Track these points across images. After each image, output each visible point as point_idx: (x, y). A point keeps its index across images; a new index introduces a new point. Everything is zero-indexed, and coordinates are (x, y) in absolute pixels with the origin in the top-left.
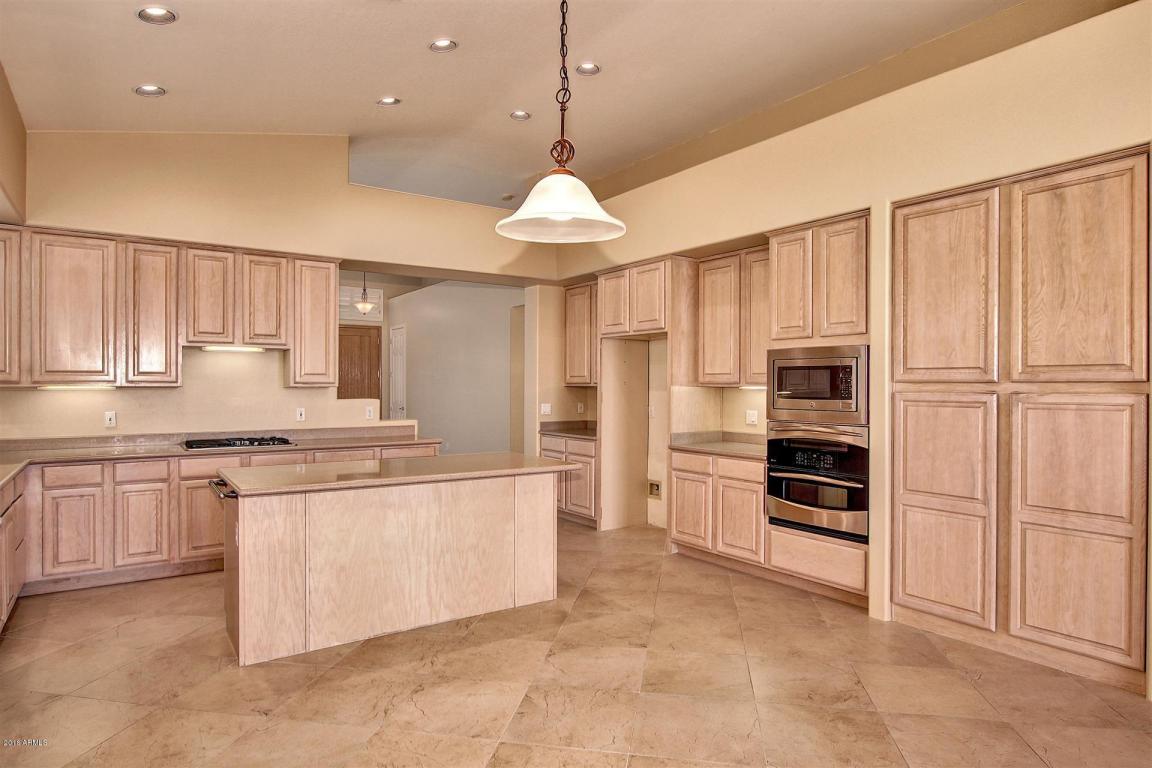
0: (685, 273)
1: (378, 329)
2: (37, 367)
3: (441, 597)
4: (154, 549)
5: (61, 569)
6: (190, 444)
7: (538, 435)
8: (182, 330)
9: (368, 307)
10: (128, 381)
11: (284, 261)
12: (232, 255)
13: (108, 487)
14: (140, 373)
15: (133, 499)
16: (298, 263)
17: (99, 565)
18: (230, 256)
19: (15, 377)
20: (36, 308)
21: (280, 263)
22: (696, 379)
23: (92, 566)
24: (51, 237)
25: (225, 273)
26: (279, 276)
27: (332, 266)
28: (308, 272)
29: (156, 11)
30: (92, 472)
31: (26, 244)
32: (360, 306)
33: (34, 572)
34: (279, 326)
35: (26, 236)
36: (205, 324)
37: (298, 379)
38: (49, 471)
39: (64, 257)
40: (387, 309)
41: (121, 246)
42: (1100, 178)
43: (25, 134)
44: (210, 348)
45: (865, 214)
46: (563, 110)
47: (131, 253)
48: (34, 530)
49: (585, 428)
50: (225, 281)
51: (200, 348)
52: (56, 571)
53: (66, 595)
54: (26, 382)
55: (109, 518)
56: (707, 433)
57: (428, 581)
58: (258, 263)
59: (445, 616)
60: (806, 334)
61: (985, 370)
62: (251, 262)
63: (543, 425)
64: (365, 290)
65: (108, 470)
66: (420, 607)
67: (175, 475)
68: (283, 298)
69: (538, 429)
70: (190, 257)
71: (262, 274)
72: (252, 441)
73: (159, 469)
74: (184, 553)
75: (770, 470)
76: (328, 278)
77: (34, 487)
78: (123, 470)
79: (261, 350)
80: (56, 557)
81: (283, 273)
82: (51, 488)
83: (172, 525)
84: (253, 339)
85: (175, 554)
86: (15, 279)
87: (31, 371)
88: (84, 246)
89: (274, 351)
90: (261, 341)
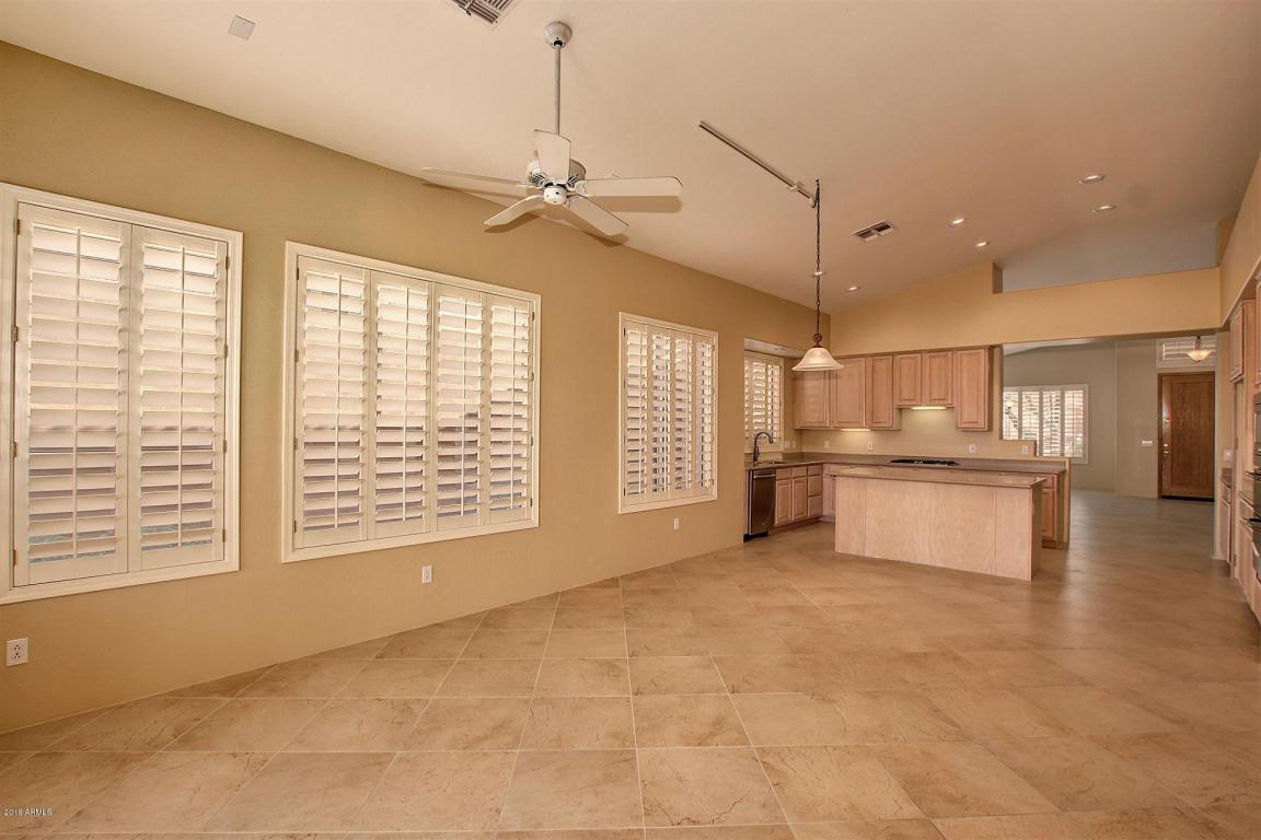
2: (835, 420)
6: (894, 461)
8: (895, 399)
9: (1204, 354)
10: (870, 427)
14: (875, 423)
18: (919, 355)
21: (947, 355)
25: (916, 365)
26: (946, 363)
27: (982, 351)
28: (966, 356)
32: (1193, 355)
34: (946, 393)
36: (906, 395)
37: (959, 426)
41: (868, 360)
43: (829, 317)
44: (914, 409)
47: (872, 362)
48: (826, 493)
50: (916, 370)
51: (907, 409)
52: (832, 512)
54: (832, 427)
58: (935, 357)
62: (930, 357)
64: (1199, 338)
68: (950, 376)
69: (1220, 474)
71: (937, 363)
76: (977, 360)
79: (942, 408)
81: (950, 360)
87: (833, 422)
89: (950, 408)
90: (937, 403)
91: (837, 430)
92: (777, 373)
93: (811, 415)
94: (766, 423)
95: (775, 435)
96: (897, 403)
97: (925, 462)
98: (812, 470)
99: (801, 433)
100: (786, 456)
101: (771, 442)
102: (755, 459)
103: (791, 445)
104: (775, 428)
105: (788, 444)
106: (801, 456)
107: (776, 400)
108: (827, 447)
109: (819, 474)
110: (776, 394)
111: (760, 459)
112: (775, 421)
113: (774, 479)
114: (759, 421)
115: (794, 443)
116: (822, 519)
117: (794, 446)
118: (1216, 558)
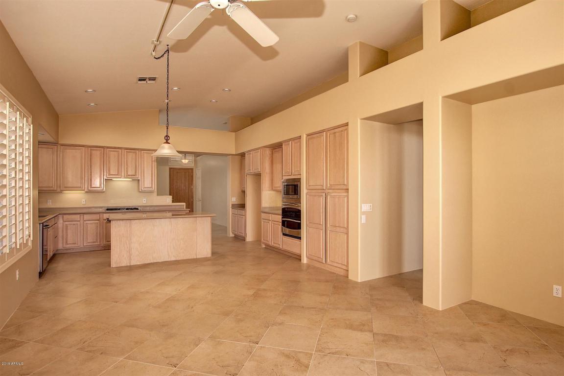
0: (267, 152)
1: (192, 169)
2: (62, 185)
3: (172, 253)
4: (95, 241)
5: (68, 246)
6: (108, 210)
7: (231, 209)
8: (105, 174)
9: (186, 161)
10: (88, 190)
11: (138, 151)
13: (82, 222)
14: (92, 188)
15: (89, 226)
16: (142, 152)
17: (79, 245)
18: (120, 150)
19: (55, 189)
20: (61, 169)
21: (136, 152)
22: (272, 189)
23: (77, 245)
24: (66, 147)
27: (154, 152)
28: (145, 155)
30: (77, 217)
31: (59, 149)
32: (183, 161)
33: (60, 246)
34: (136, 172)
35: (59, 147)
37: (142, 189)
38: (65, 216)
39: (70, 152)
40: (195, 161)
41: (86, 149)
42: (342, 131)
43: (58, 117)
45: (300, 137)
46: (167, 128)
47: (89, 150)
48: (60, 234)
49: (242, 206)
50: (118, 158)
51: (111, 179)
52: (66, 246)
54: (59, 190)
55: (82, 231)
56: (276, 207)
58: (129, 152)
60: (290, 174)
61: (323, 186)
62: (127, 152)
63: (232, 205)
64: (185, 155)
65: (82, 217)
67: (102, 219)
69: (231, 206)
70: (108, 151)
72: (127, 209)
73: (96, 217)
74: (104, 243)
75: (282, 218)
77: (61, 221)
78: (86, 217)
80: (67, 242)
82: (65, 222)
83: (101, 235)
84: (127, 176)
85: (102, 243)
87: (60, 187)
88: (76, 149)
89: (137, 180)
90: (130, 177)
91: (61, 192)
108: (49, 204)
116: (57, 253)
118: (231, 236)
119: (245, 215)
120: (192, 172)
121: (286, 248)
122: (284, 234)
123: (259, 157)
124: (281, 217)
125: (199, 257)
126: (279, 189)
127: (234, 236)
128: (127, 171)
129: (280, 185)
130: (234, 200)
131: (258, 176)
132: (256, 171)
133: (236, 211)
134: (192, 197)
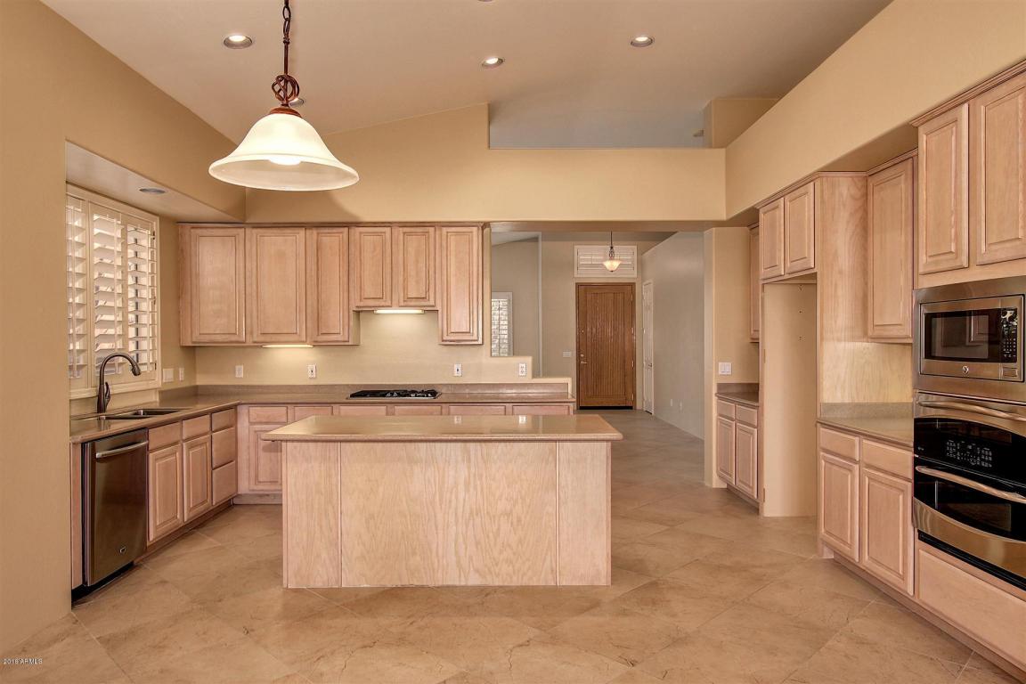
1: (632, 285)
2: (256, 329)
3: (471, 558)
5: (260, 487)
6: (355, 394)
7: (715, 399)
8: (353, 296)
9: (616, 264)
10: (314, 341)
11: (432, 229)
12: (389, 229)
14: (322, 334)
16: (445, 230)
19: (244, 338)
20: (254, 286)
21: (428, 232)
22: (865, 334)
24: (263, 230)
25: (383, 244)
26: (427, 244)
27: (475, 229)
28: (453, 237)
29: (237, 38)
30: (279, 412)
31: (248, 237)
32: (608, 264)
33: (245, 486)
34: (428, 291)
35: (248, 230)
36: (369, 291)
37: (446, 337)
38: (253, 409)
40: (641, 265)
41: (308, 232)
44: (379, 311)
47: (314, 236)
48: (244, 454)
49: (751, 392)
50: (383, 253)
52: (255, 488)
53: (260, 507)
54: (251, 342)
56: (885, 405)
57: (456, 541)
58: (410, 234)
59: (474, 580)
60: (958, 264)
62: (404, 233)
63: (720, 386)
64: (612, 248)
65: (291, 412)
66: (448, 565)
68: (432, 263)
69: (715, 390)
70: (358, 235)
71: (414, 243)
73: (324, 413)
75: (917, 462)
76: (470, 242)
77: (244, 420)
79: (420, 311)
80: (257, 476)
81: (432, 240)
82: (255, 423)
84: (407, 302)
86: (242, 265)
87: (252, 333)
88: (285, 235)
89: (431, 312)
90: (413, 303)
91: (259, 346)
92: (145, 242)
93: (211, 321)
94: (124, 336)
95: (144, 358)
96: (355, 303)
97: (399, 395)
98: (220, 419)
99: (192, 353)
100: (165, 395)
101: (136, 372)
102: (101, 408)
103: (176, 374)
104: (144, 345)
105: (169, 374)
106: (195, 393)
107: (145, 293)
108: (240, 375)
109: (232, 425)
110: (145, 281)
111: (113, 406)
112: (144, 332)
113: (146, 449)
114: (111, 331)
115: (181, 371)
116: (236, 501)
117: (181, 377)
118: (714, 486)
119: (759, 427)
120: (633, 293)
121: (929, 598)
122: (924, 537)
123: (808, 213)
124: (909, 455)
125: (564, 584)
126: (894, 332)
127: (725, 486)
128: (405, 289)
129: (901, 316)
130: (724, 370)
131: (805, 284)
132: (798, 266)
133: (733, 409)
134: (634, 358)
